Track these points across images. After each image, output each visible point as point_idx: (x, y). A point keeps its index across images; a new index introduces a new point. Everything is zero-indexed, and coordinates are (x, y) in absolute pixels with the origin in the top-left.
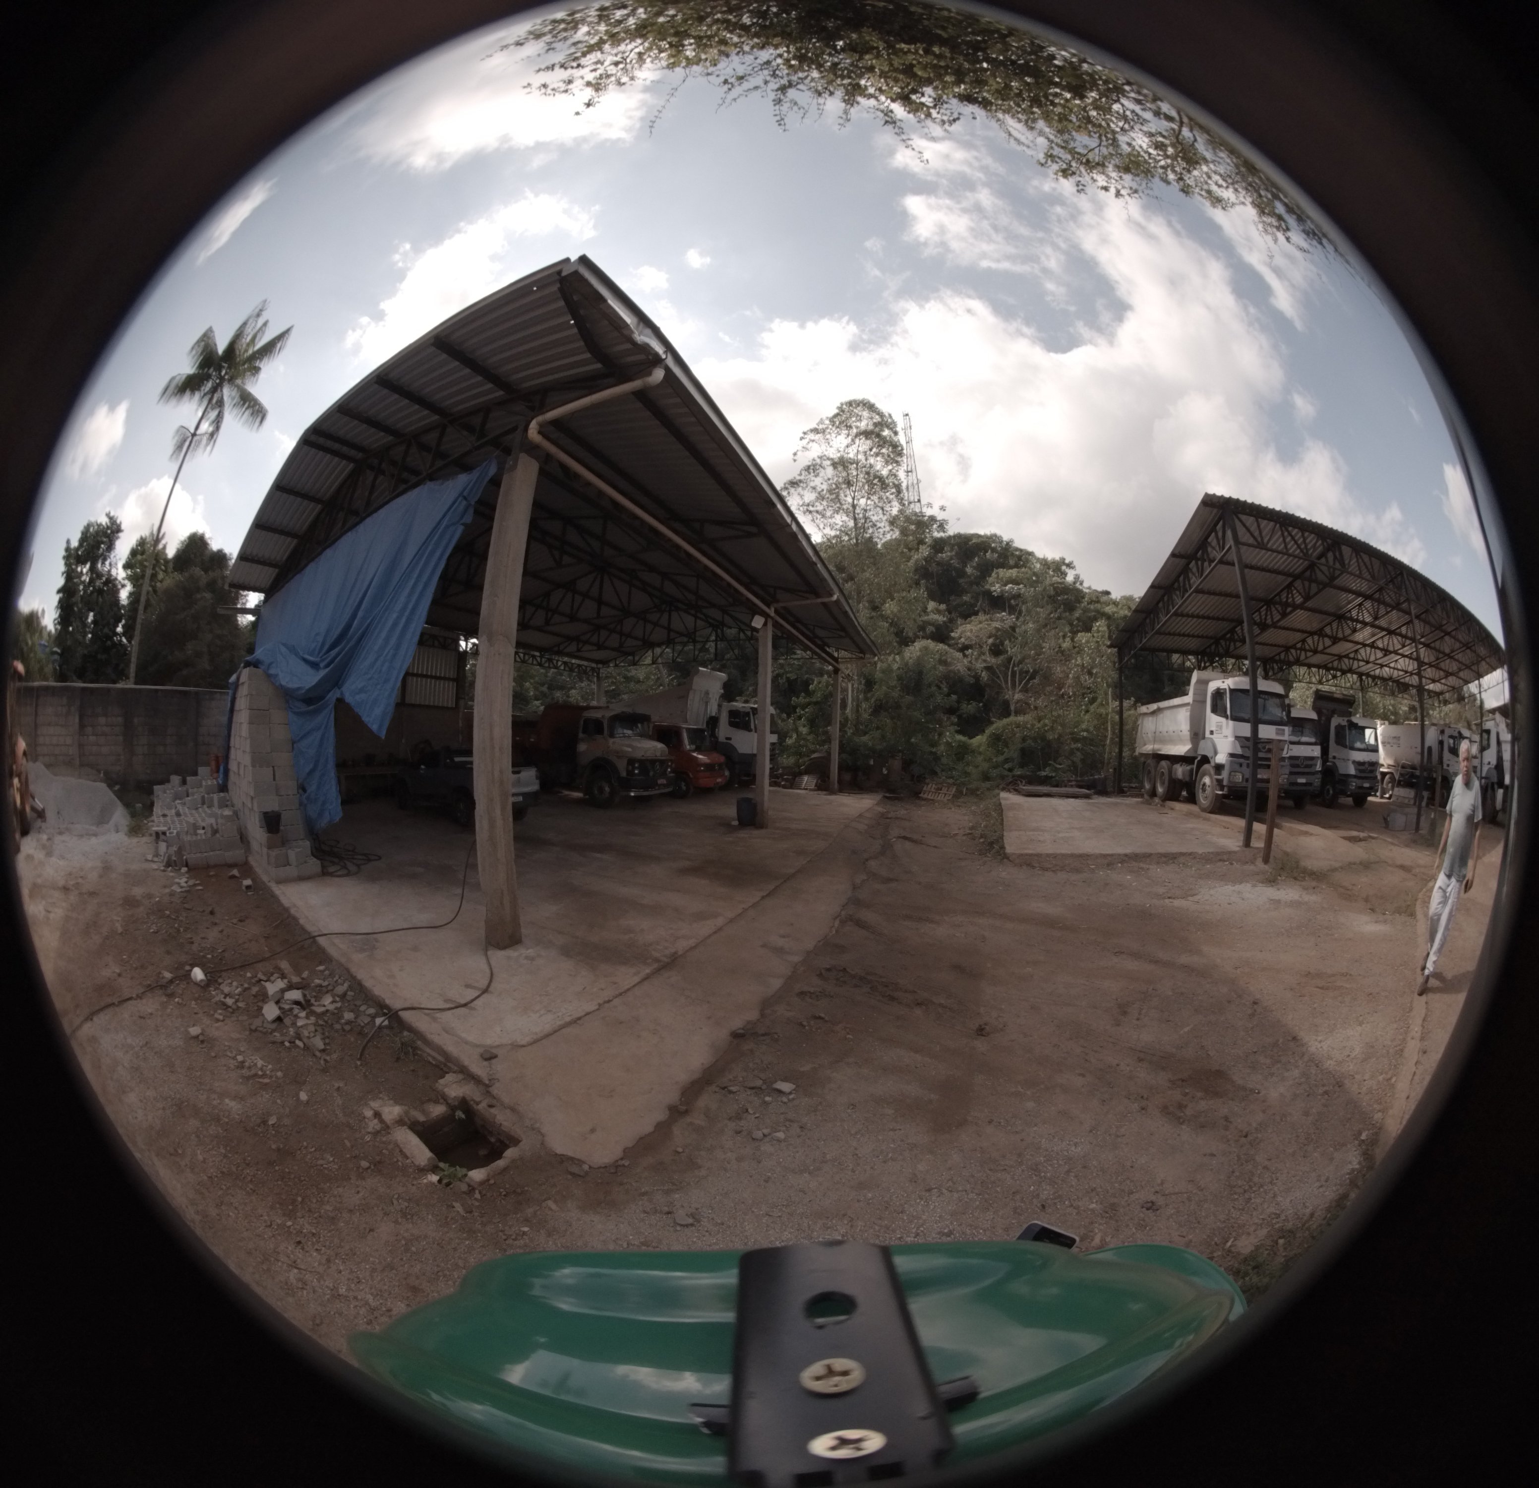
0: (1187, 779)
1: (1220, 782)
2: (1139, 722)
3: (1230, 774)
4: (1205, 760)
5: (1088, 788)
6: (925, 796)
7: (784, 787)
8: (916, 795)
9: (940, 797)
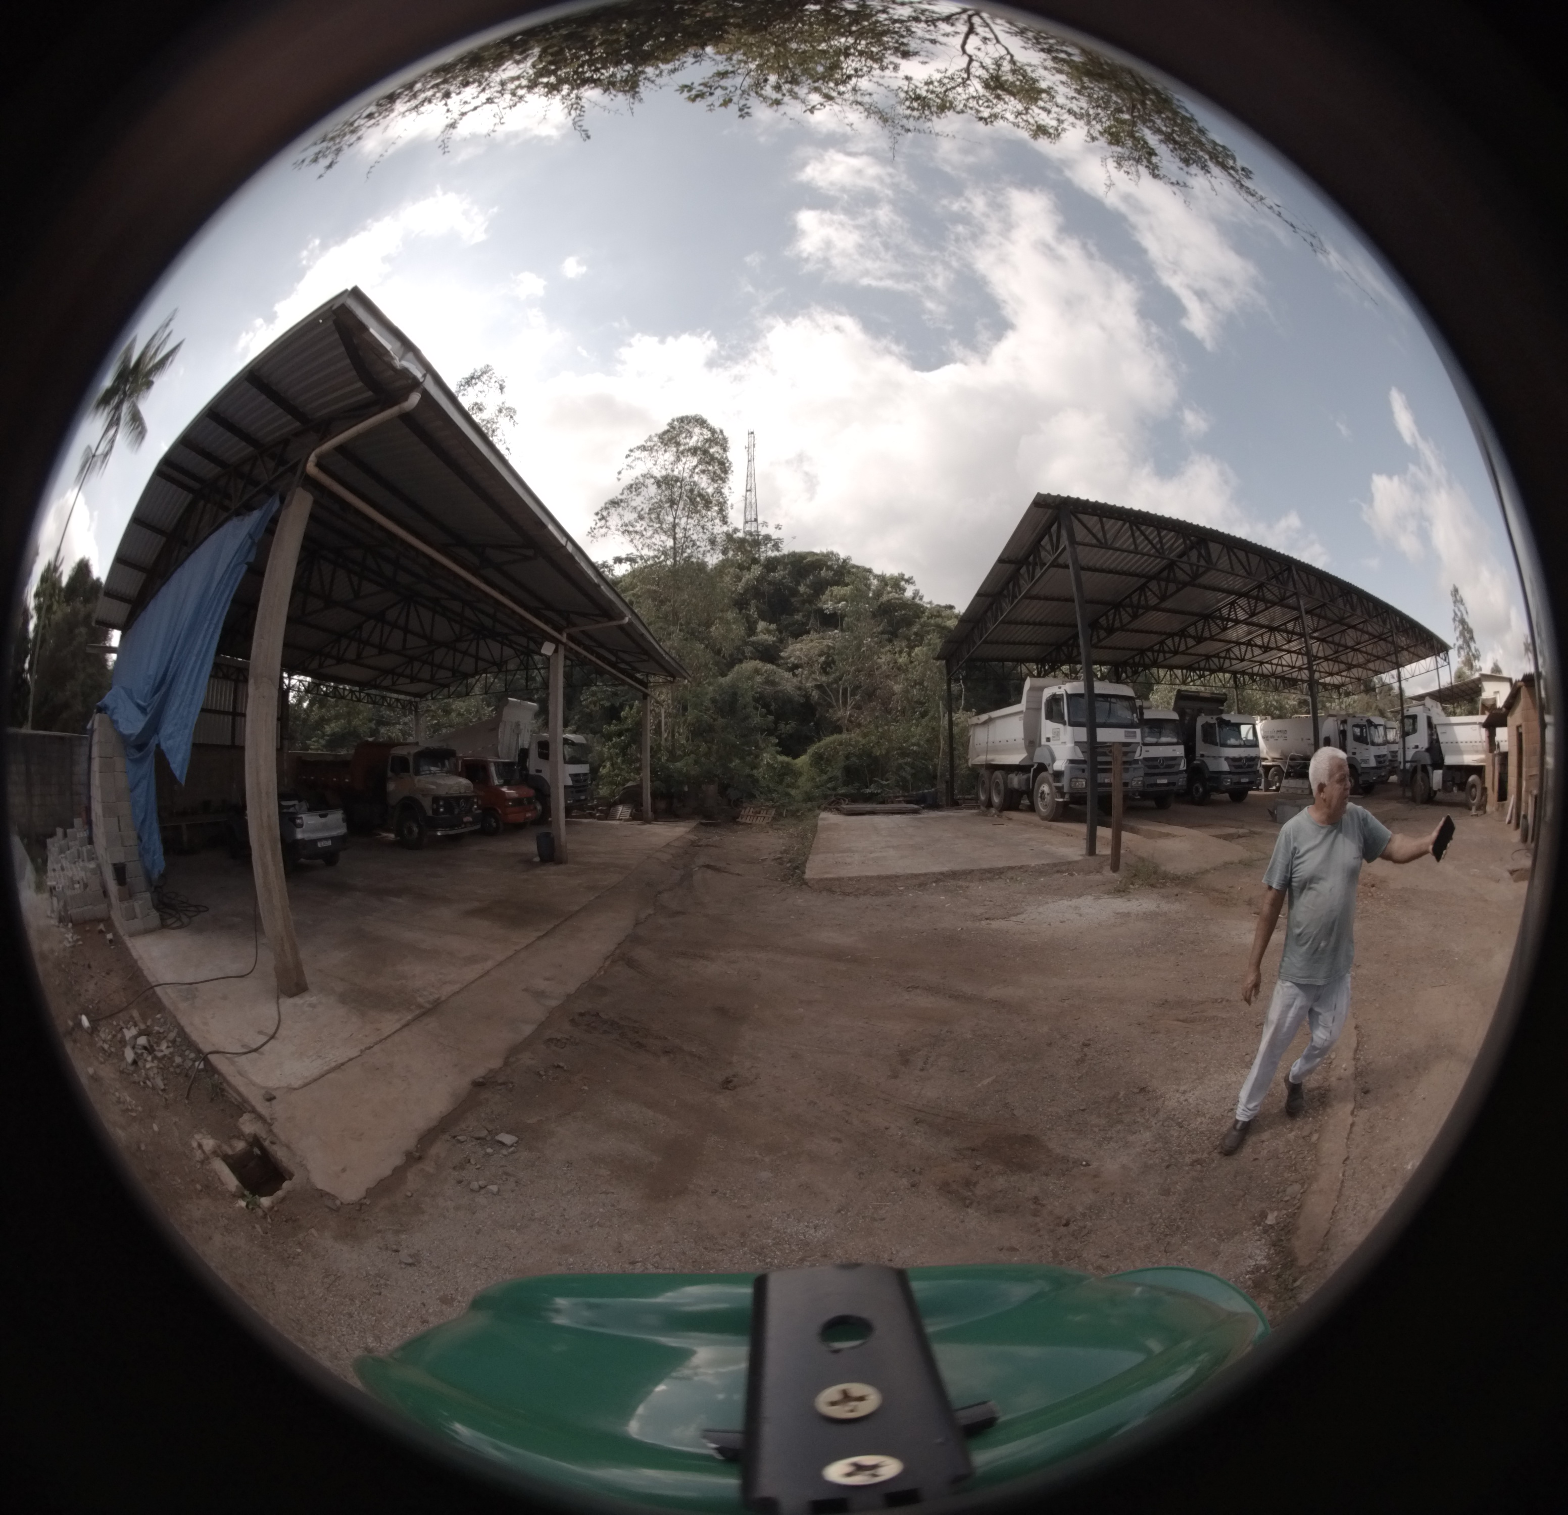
0: (1024, 788)
1: (1060, 790)
2: (971, 733)
3: (1071, 781)
4: (1042, 768)
5: (917, 803)
6: (743, 820)
7: (599, 818)
8: (733, 819)
9: (759, 821)
